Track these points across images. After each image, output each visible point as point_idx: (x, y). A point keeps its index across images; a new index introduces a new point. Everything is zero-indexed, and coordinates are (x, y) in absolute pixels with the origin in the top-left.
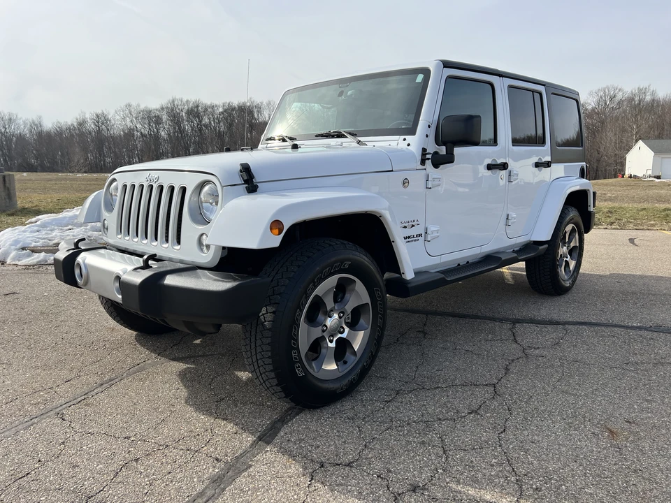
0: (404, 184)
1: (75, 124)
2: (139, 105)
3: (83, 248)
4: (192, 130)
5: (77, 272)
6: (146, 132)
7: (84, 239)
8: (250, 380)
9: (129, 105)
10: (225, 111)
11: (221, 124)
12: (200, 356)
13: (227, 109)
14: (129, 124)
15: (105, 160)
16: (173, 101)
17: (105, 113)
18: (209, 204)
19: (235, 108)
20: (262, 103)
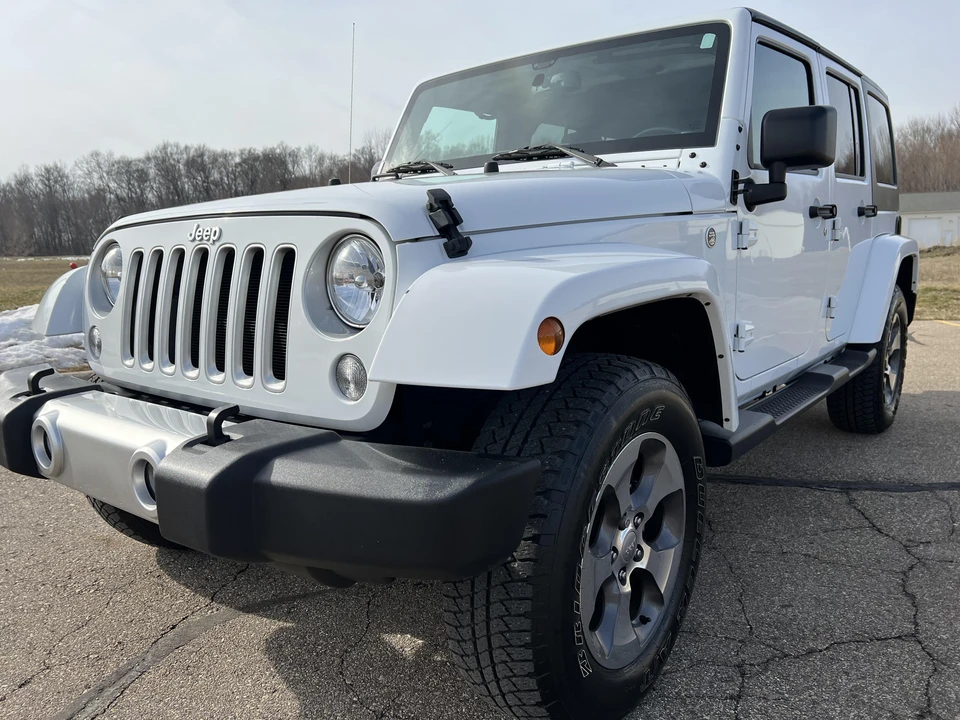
0: (709, 239)
1: (13, 183)
2: (111, 154)
3: (48, 390)
4: (195, 189)
5: (38, 445)
6: (123, 193)
7: (51, 372)
8: (421, 655)
9: (97, 154)
10: (244, 161)
11: (239, 181)
12: (299, 597)
13: (248, 159)
14: (97, 182)
15: (60, 236)
16: (165, 148)
17: (59, 165)
18: (353, 286)
19: (258, 157)
20: (299, 149)
